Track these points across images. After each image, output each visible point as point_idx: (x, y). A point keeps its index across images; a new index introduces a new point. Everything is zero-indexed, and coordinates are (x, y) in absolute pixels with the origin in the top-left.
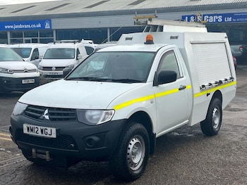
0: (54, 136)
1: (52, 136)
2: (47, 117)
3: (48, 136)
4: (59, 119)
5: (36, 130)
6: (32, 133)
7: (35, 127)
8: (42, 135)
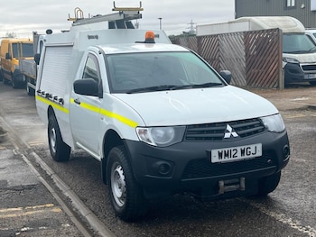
0: (259, 154)
1: (256, 155)
2: (235, 134)
3: (251, 156)
4: (248, 134)
5: (233, 153)
6: (227, 159)
7: (232, 149)
8: (243, 157)
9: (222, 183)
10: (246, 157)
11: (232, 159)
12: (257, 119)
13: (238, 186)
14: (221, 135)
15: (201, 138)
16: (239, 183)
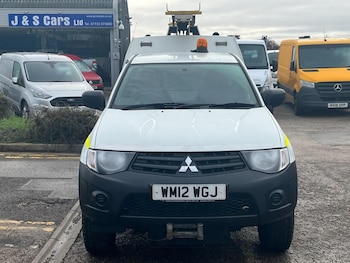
0: (222, 196)
1: (217, 198)
2: (194, 169)
3: (209, 198)
4: (216, 170)
5: (182, 192)
6: (173, 198)
7: (181, 186)
8: (197, 198)
9: (170, 227)
10: (201, 198)
11: (181, 198)
12: (237, 152)
13: (196, 233)
14: (175, 167)
15: (150, 169)
16: (196, 230)
